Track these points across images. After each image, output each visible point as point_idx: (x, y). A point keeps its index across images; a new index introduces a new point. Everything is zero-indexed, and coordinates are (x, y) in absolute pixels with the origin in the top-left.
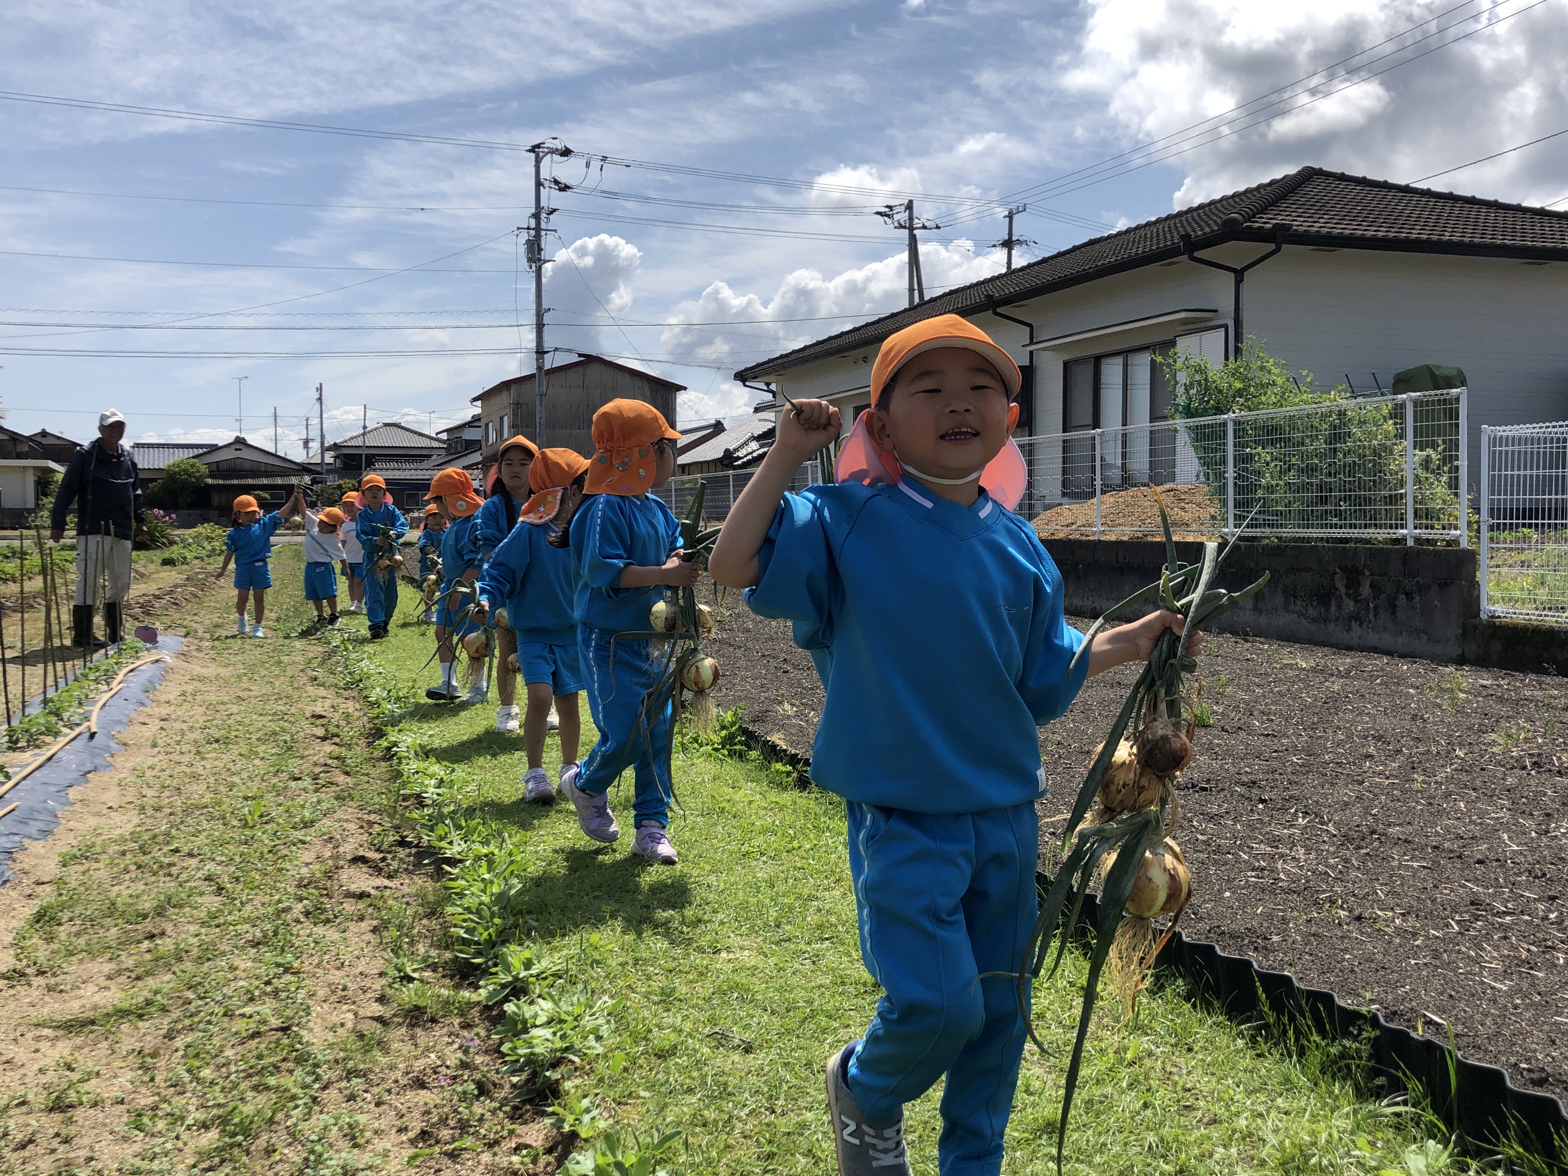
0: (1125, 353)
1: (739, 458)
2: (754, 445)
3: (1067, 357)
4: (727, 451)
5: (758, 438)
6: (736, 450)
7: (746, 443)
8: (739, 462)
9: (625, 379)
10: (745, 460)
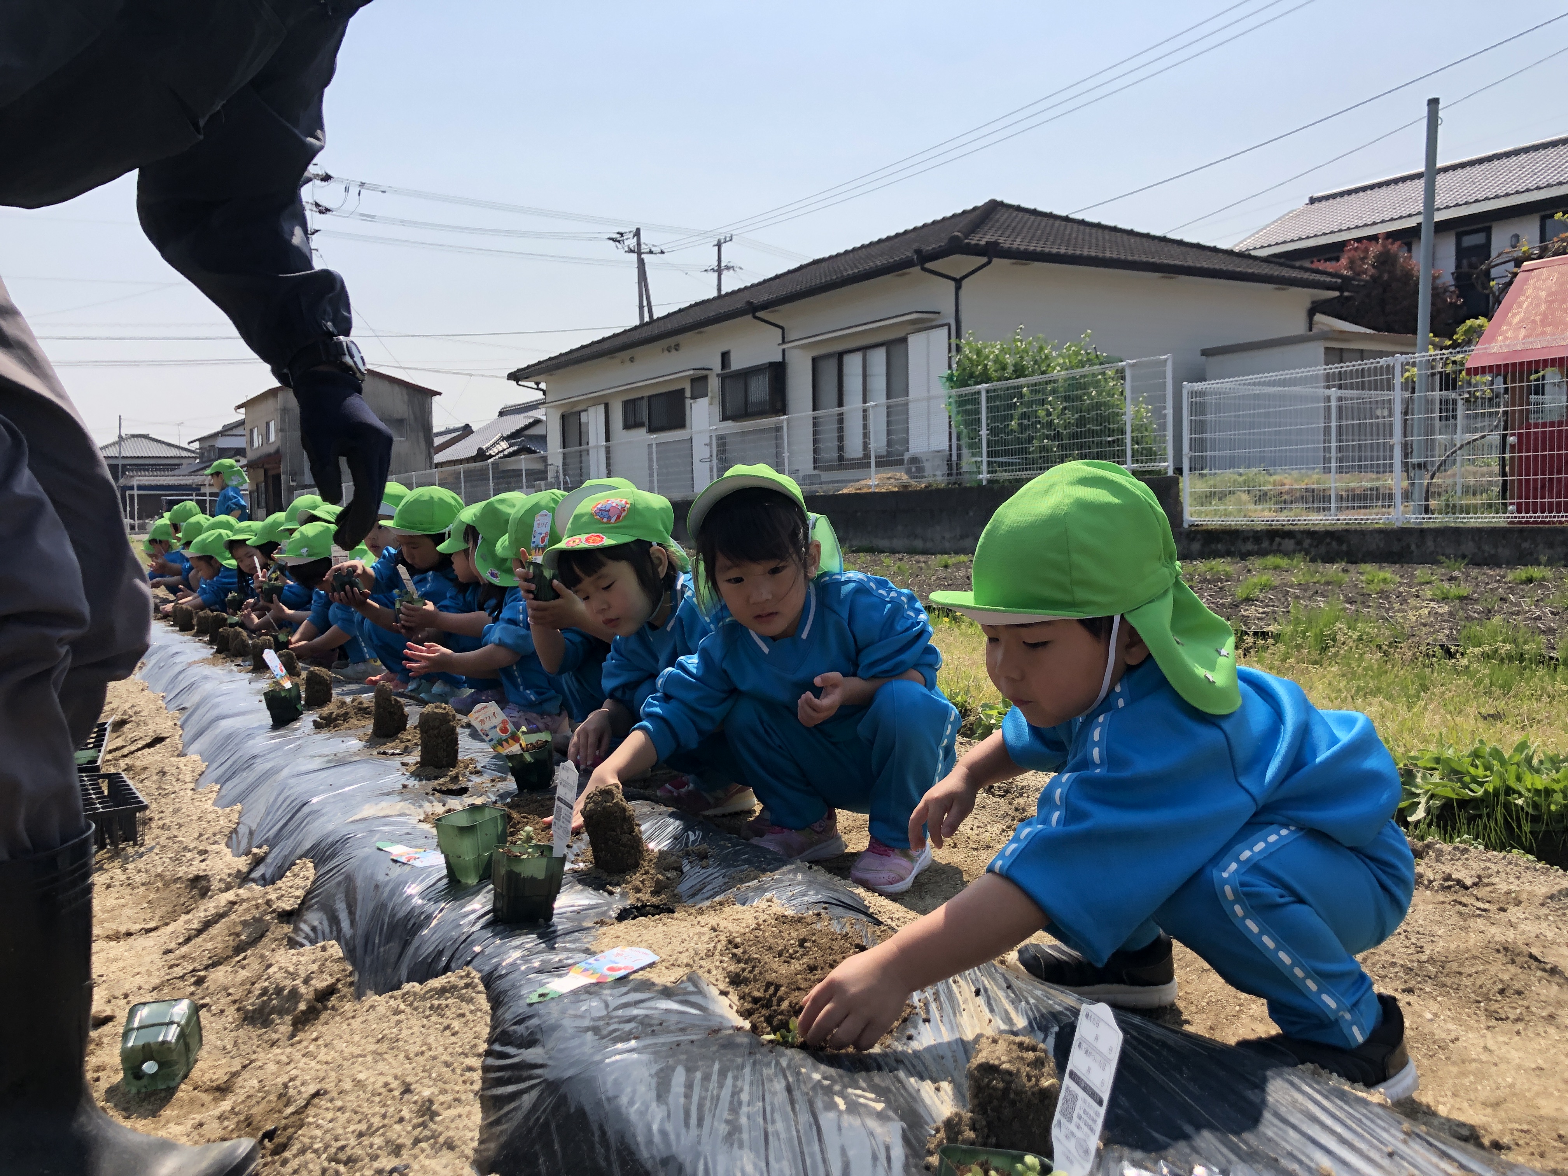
0: (864, 349)
1: (491, 456)
2: (504, 444)
3: (815, 353)
4: (479, 450)
5: (507, 438)
6: (489, 448)
7: (496, 443)
8: (493, 459)
9: (385, 386)
10: (497, 457)
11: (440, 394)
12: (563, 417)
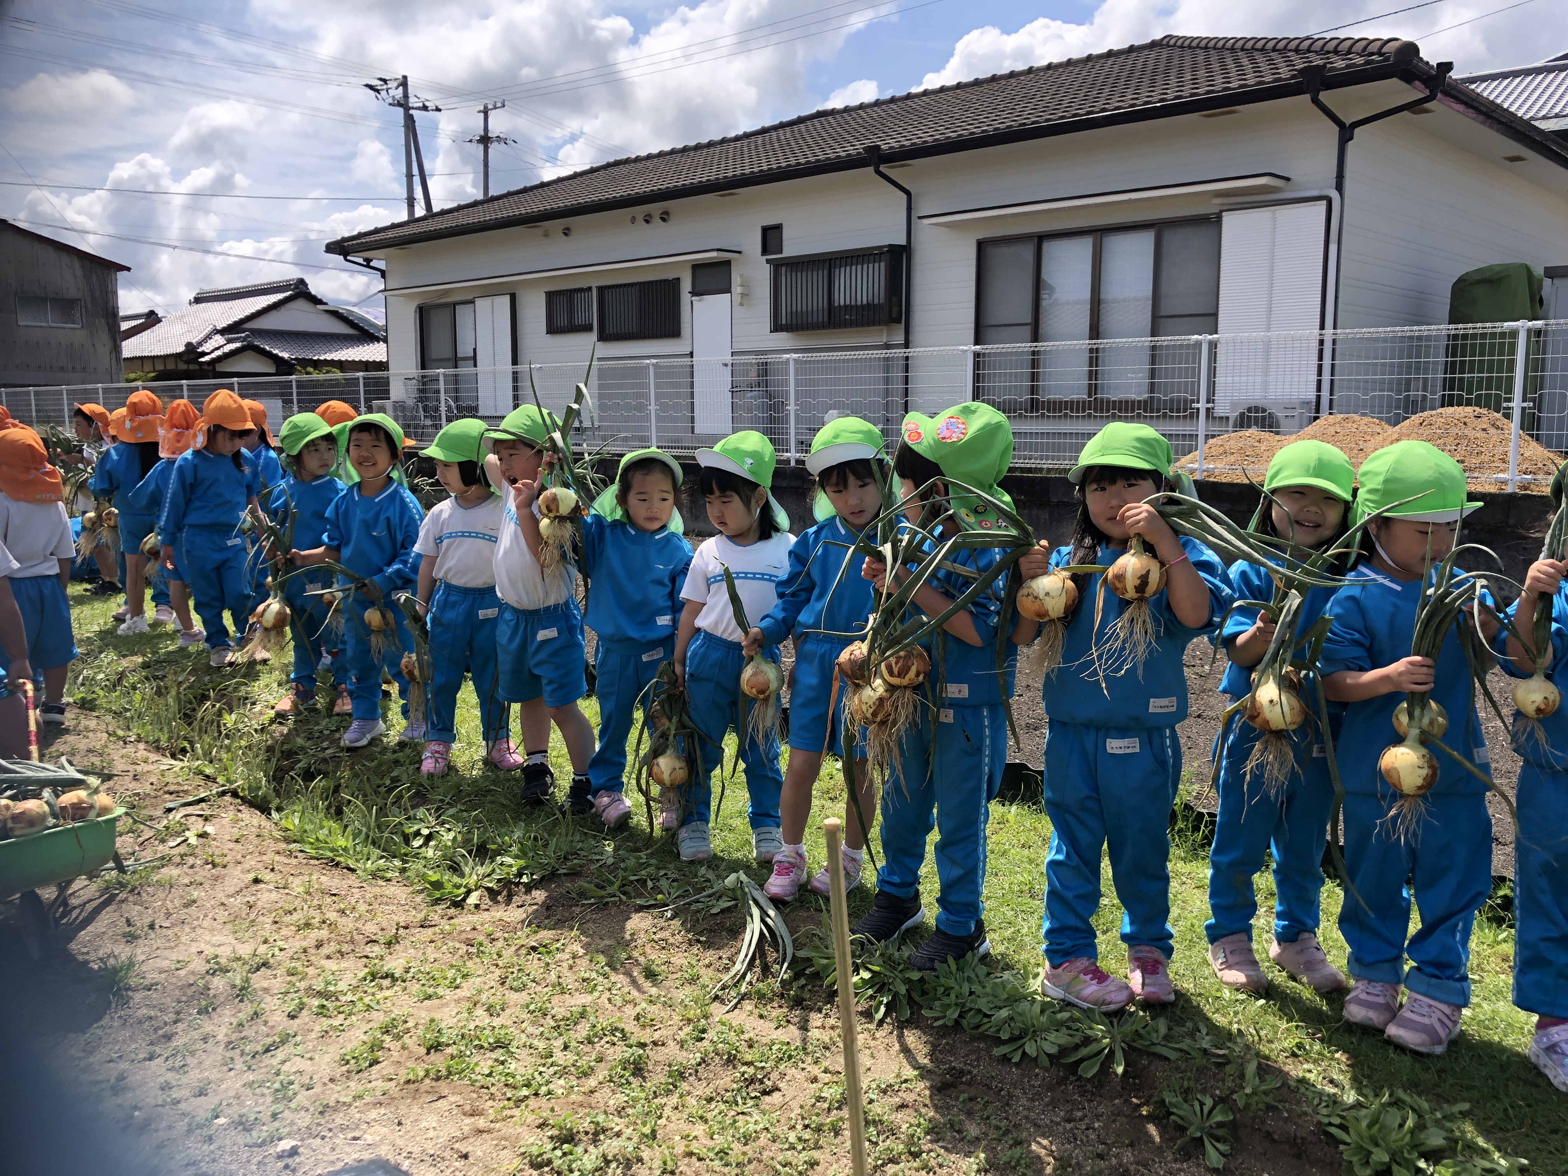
0: (1101, 232)
1: (204, 354)
2: (219, 340)
3: (984, 234)
4: (189, 345)
5: (223, 332)
6: (200, 344)
7: (208, 337)
8: (207, 358)
10: (213, 355)
11: (128, 269)
12: (423, 313)
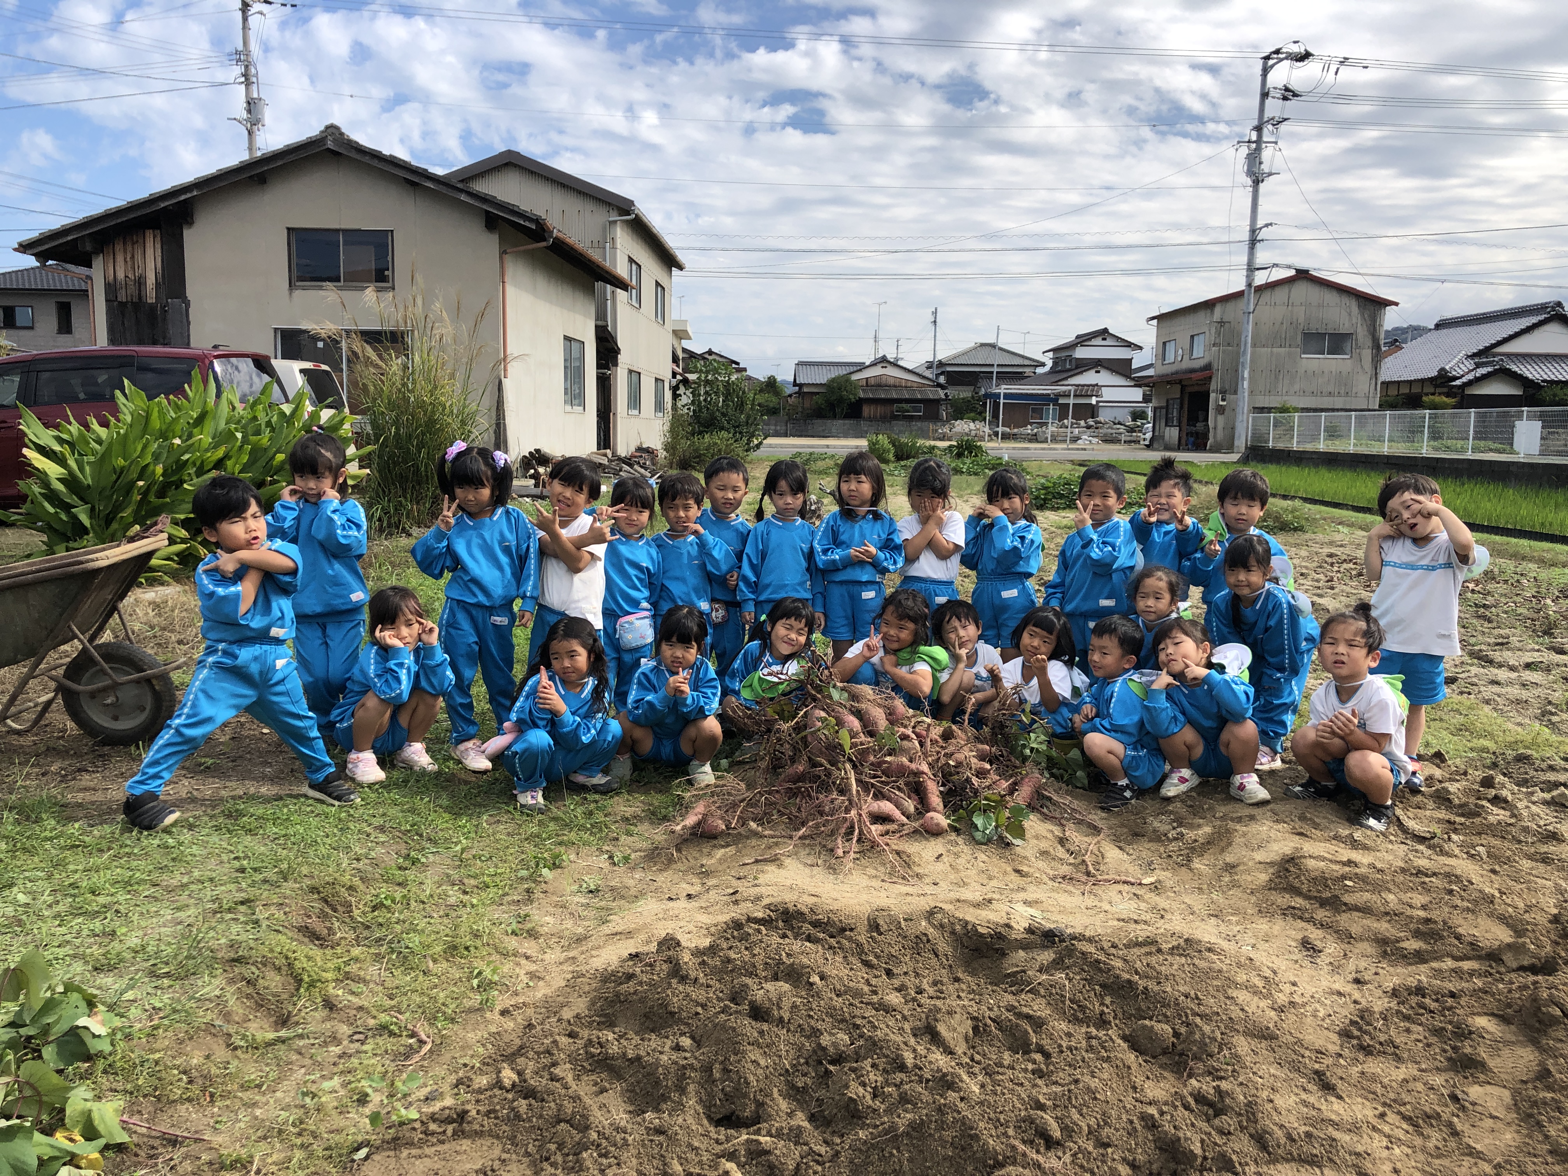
1: (1456, 378)
2: (1470, 364)
4: (1441, 370)
5: (1473, 356)
6: (1452, 369)
7: (1460, 362)
8: (1458, 382)
9: (1331, 297)
10: (1464, 380)
11: (1396, 304)
